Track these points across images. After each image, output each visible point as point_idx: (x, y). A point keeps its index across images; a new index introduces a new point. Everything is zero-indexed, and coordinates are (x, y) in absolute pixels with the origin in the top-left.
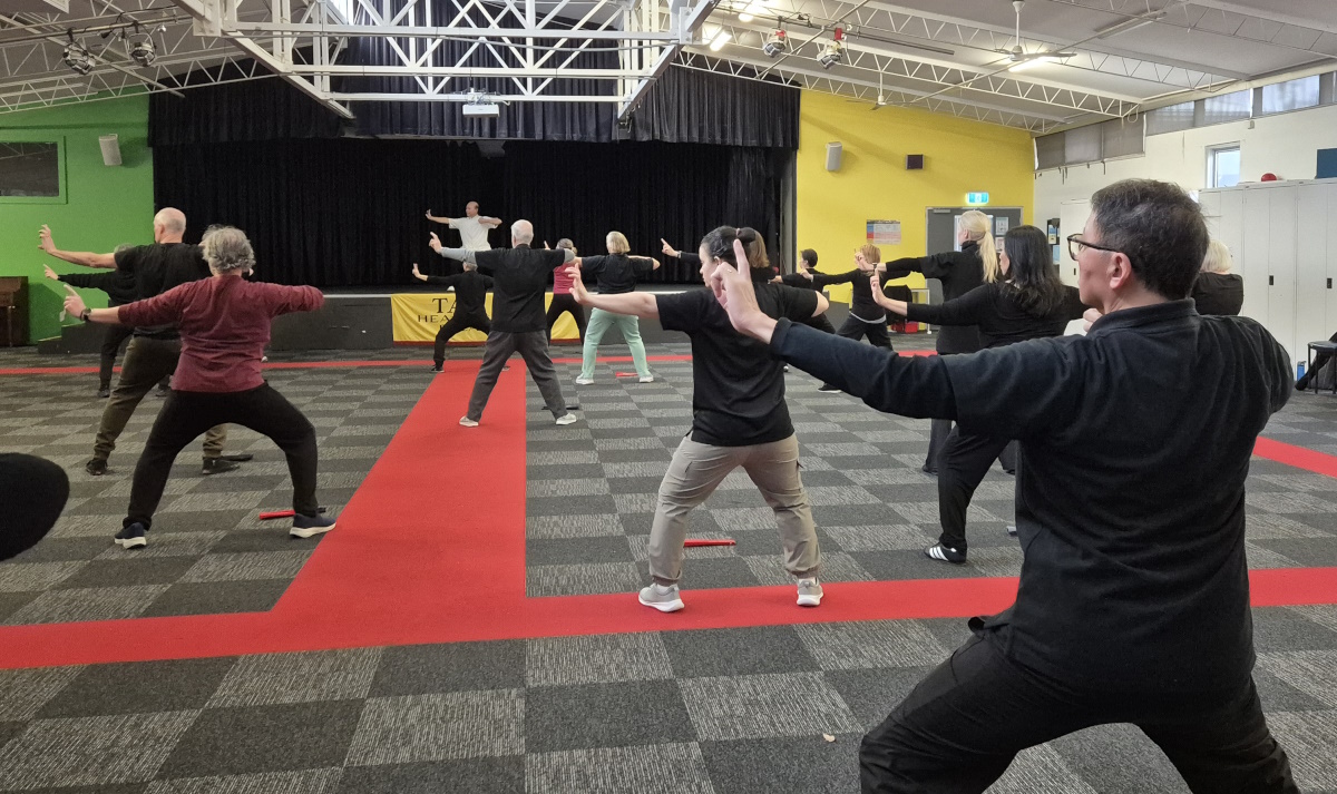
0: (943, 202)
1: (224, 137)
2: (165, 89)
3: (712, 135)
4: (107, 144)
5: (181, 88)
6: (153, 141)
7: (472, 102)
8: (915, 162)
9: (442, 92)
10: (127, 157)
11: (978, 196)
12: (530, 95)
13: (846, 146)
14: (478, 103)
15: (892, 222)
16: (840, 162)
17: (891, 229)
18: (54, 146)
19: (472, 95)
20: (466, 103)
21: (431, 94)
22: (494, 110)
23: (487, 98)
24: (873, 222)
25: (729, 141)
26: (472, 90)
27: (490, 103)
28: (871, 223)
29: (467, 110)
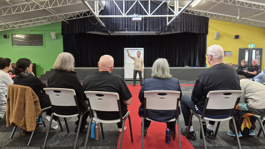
1: (77, 32)
3: (189, 30)
4: (53, 34)
5: (67, 20)
6: (63, 34)
8: (237, 37)
9: (127, 15)
10: (57, 37)
11: (252, 45)
12: (149, 15)
13: (220, 33)
14: (136, 17)
16: (218, 37)
17: (229, 53)
18: (42, 35)
19: (135, 15)
20: (133, 17)
21: (124, 15)
22: (140, 19)
23: (138, 16)
24: (225, 52)
25: (192, 32)
29: (133, 19)
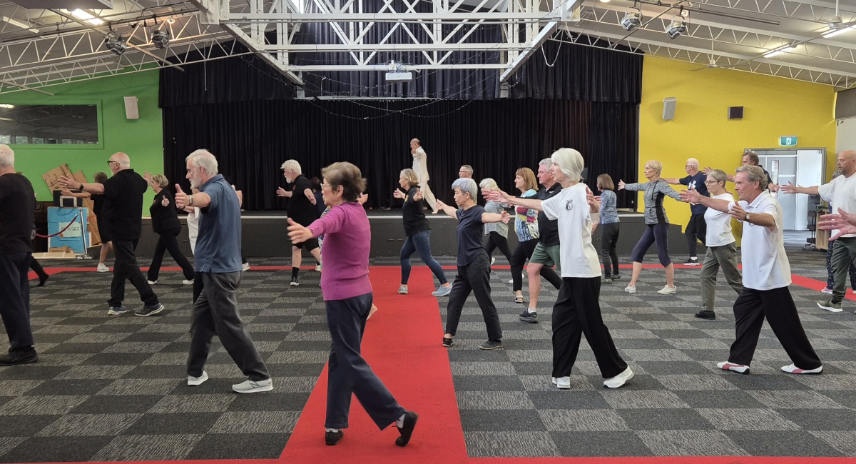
2: (171, 65)
5: (182, 64)
6: (162, 105)
7: (392, 71)
8: (736, 113)
10: (143, 113)
11: (789, 140)
12: (436, 65)
13: (679, 100)
14: (397, 71)
16: (674, 112)
18: (94, 107)
19: (393, 65)
20: (389, 71)
21: (362, 66)
22: (408, 77)
23: (403, 67)
26: (392, 61)
27: (406, 71)
29: (388, 77)
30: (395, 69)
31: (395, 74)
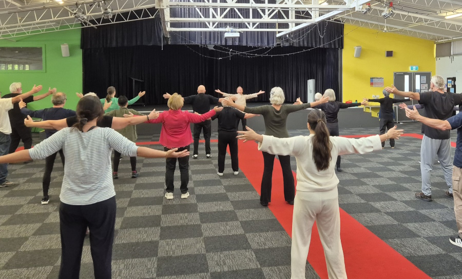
0: (400, 70)
1: (114, 45)
2: (92, 25)
3: (312, 43)
4: (64, 49)
5: (99, 25)
6: (83, 46)
7: (228, 32)
8: (390, 54)
9: (215, 28)
10: (71, 53)
11: (414, 67)
12: (251, 29)
13: (363, 47)
15: (381, 78)
16: (360, 53)
17: (379, 81)
18: (41, 49)
19: (228, 29)
20: (226, 32)
21: (211, 28)
22: (238, 35)
23: (234, 30)
24: (373, 78)
25: (318, 46)
26: (228, 26)
27: (235, 32)
28: (372, 79)
29: (226, 35)
30: (230, 31)
31: (230, 33)
